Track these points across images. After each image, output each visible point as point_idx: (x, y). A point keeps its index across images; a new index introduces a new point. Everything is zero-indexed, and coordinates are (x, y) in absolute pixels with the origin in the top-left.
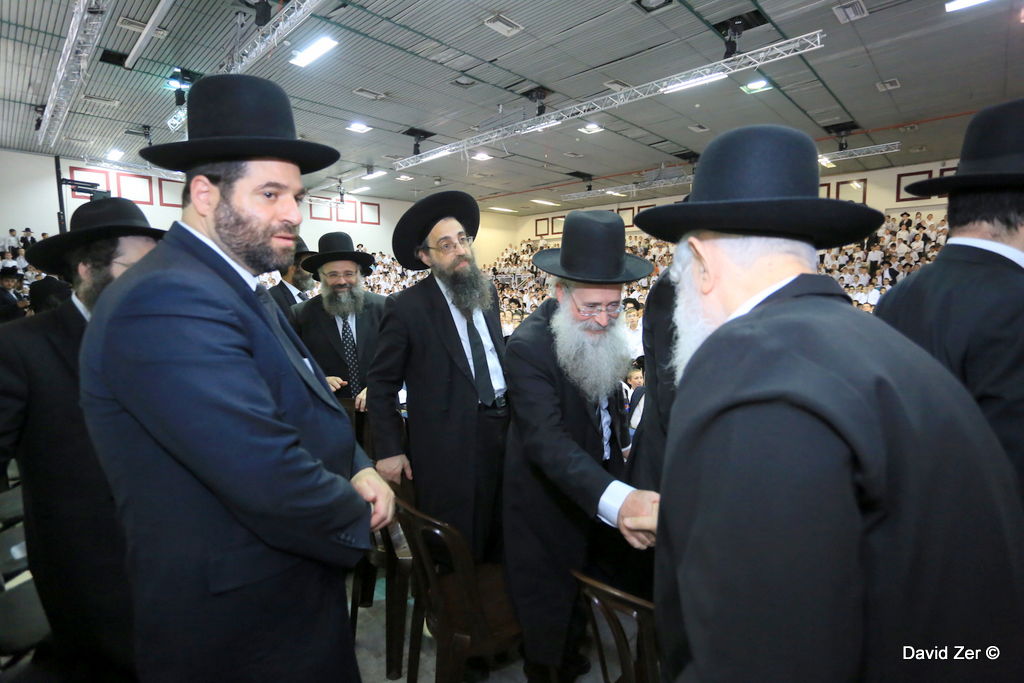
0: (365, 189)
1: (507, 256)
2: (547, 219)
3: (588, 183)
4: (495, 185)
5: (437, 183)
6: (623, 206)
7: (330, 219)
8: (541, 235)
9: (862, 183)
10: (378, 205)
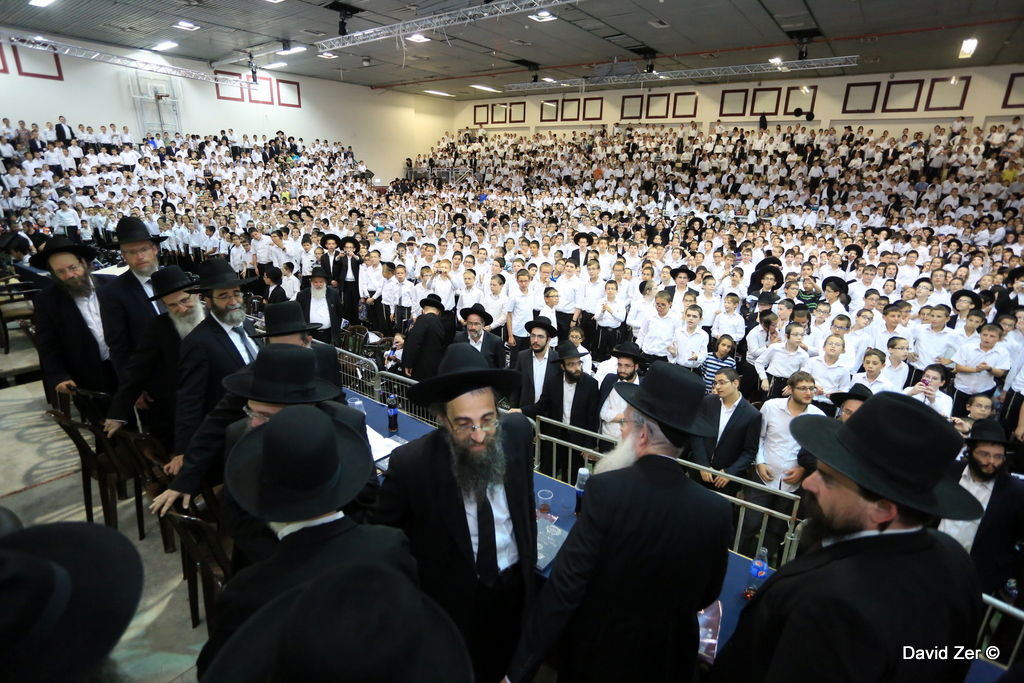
0: (282, 65)
1: (444, 145)
2: (487, 106)
3: (534, 73)
4: (431, 68)
5: (366, 64)
6: (569, 96)
7: (242, 100)
8: (481, 124)
9: (812, 90)
10: (297, 84)
